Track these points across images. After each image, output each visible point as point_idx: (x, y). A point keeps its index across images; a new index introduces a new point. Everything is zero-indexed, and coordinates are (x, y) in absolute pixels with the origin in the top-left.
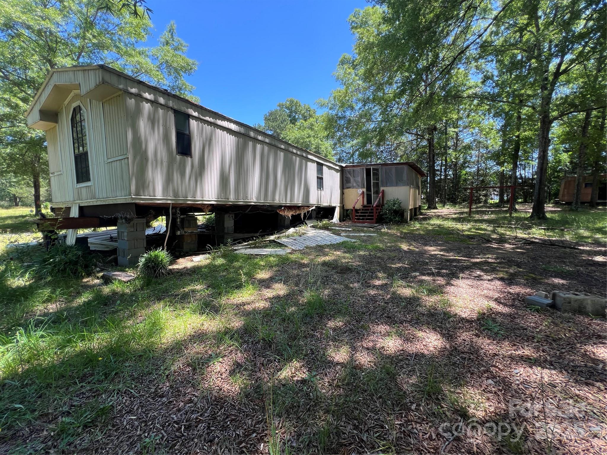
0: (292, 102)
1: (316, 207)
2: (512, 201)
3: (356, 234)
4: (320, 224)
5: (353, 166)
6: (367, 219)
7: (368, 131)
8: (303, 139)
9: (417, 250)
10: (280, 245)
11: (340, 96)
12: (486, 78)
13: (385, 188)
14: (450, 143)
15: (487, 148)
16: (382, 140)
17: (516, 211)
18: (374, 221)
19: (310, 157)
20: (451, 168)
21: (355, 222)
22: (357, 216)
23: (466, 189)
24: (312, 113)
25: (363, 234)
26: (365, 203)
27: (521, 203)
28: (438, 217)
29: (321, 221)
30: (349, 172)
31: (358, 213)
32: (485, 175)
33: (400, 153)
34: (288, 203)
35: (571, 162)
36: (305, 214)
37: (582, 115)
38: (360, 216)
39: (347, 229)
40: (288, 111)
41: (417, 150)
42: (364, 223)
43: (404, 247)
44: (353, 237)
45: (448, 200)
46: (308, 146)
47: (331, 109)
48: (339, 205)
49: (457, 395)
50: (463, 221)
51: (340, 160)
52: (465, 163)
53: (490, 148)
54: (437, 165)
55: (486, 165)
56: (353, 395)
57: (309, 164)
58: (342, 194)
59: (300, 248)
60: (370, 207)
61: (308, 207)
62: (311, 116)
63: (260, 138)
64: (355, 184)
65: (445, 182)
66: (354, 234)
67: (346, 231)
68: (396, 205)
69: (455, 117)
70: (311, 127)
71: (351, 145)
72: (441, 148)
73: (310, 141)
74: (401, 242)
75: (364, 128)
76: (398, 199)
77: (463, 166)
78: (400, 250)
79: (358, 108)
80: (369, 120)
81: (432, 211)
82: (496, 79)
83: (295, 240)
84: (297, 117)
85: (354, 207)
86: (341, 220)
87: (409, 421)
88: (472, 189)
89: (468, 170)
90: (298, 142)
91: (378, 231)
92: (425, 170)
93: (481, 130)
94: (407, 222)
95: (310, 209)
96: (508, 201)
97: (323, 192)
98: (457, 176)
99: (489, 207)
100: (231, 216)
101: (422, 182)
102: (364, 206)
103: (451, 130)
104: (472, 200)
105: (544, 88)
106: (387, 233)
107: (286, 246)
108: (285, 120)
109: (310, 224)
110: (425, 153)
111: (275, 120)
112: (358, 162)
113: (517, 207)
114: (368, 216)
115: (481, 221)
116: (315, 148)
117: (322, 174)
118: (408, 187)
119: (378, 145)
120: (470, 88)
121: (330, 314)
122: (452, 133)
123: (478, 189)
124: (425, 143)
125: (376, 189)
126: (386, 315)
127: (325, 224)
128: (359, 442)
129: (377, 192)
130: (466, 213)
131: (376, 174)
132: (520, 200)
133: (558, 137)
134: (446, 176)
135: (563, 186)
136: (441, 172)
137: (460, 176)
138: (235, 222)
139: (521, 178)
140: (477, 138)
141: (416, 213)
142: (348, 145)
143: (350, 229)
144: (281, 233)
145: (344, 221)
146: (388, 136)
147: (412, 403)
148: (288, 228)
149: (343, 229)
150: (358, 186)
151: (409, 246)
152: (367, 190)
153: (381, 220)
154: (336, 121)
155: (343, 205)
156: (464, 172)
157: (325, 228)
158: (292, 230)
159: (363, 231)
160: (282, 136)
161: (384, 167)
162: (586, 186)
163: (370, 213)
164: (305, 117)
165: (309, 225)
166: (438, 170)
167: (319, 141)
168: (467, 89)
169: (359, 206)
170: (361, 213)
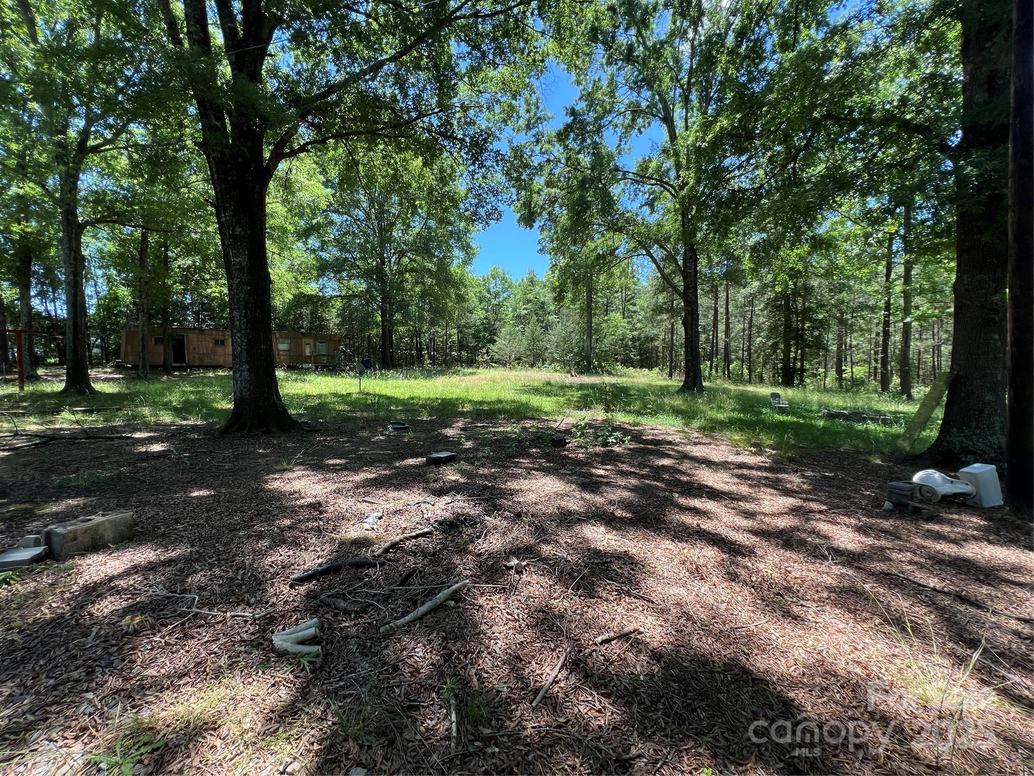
17: (38, 379)
113: (41, 372)
132: (51, 361)
135: (124, 339)
162: (156, 343)
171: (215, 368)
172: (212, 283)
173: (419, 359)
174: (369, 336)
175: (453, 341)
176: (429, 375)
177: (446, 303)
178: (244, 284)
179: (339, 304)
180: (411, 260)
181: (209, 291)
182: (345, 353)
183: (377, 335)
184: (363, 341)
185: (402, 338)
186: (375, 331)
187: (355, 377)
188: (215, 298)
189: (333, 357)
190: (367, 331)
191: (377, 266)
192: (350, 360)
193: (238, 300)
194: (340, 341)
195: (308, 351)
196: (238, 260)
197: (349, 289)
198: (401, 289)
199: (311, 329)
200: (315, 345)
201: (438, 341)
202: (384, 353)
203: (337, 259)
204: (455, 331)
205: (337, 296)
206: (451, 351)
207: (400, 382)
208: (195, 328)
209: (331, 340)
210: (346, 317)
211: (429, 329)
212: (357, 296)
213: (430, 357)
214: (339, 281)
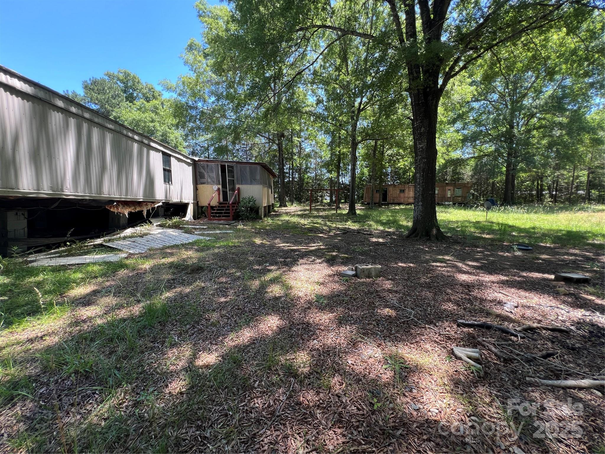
0: (127, 75)
1: (163, 203)
2: (338, 202)
3: (211, 232)
4: (170, 222)
5: (207, 161)
6: (223, 216)
7: (223, 127)
8: (145, 122)
9: (269, 243)
10: (112, 249)
11: (190, 83)
12: (319, 102)
13: (240, 186)
14: (295, 150)
15: (321, 158)
16: (237, 138)
17: (340, 208)
18: (231, 218)
19: (153, 144)
20: (296, 172)
21: (211, 220)
22: (213, 213)
23: (308, 190)
24: (156, 94)
25: (218, 232)
26: (221, 200)
27: (343, 203)
28: (287, 213)
29: (170, 219)
30: (203, 167)
31: (215, 210)
32: (321, 180)
33: (255, 154)
34: (123, 197)
35: (369, 175)
36: (148, 211)
37: (373, 143)
38: (216, 213)
39: (202, 227)
40: (122, 85)
41: (269, 153)
42: (220, 220)
43: (258, 241)
44: (208, 235)
45: (296, 199)
46: (152, 132)
47: (180, 95)
48: (192, 202)
49: (292, 361)
50: (305, 218)
51: (193, 153)
52: (307, 168)
53: (323, 158)
54: (287, 168)
55: (321, 171)
56: (197, 397)
57: (152, 153)
58: (196, 189)
59: (140, 251)
60: (226, 204)
61: (153, 202)
62: (154, 97)
63: (73, 109)
64: (209, 180)
65: (293, 183)
66: (208, 232)
67: (201, 229)
68: (251, 203)
69: (298, 128)
70: (155, 110)
71: (204, 138)
72: (288, 153)
73: (154, 127)
74: (255, 237)
75: (218, 124)
76: (252, 197)
77: (306, 171)
78: (253, 244)
79: (212, 101)
80: (224, 116)
81: (283, 208)
82: (325, 104)
83: (134, 242)
84: (135, 95)
85: (209, 204)
86: (195, 217)
87: (252, 399)
88: (312, 191)
89: (309, 174)
90: (137, 125)
91: (233, 228)
92: (276, 172)
93: (317, 143)
94: (261, 219)
95: (156, 206)
96: (335, 202)
97: (171, 187)
98: (301, 179)
99: (324, 206)
100: (20, 213)
101: (274, 182)
102: (220, 203)
103: (295, 139)
104: (312, 200)
105: (352, 118)
106: (243, 229)
107: (120, 250)
108: (118, 96)
109: (156, 222)
110: (275, 156)
111: (101, 91)
112: (214, 158)
113: (341, 206)
114: (225, 213)
115: (318, 217)
116: (162, 136)
117: (170, 165)
118: (261, 186)
119: (234, 143)
120: (308, 106)
121: (175, 319)
122: (296, 142)
123: (317, 191)
124: (275, 147)
125: (231, 187)
126: (236, 307)
127: (175, 222)
128: (202, 441)
129: (233, 190)
130: (308, 210)
131: (231, 172)
132: (343, 201)
133: (362, 156)
134: (293, 178)
135: (365, 191)
136: (289, 174)
137: (304, 180)
138: (29, 222)
139: (343, 184)
140: (315, 149)
141: (269, 210)
142: (202, 139)
143: (205, 227)
144: (114, 235)
145: (198, 218)
146: (242, 136)
147: (255, 381)
148: (125, 228)
149: (198, 227)
150: (213, 182)
151: (262, 240)
152: (222, 187)
153: (237, 217)
154: (187, 111)
155: (198, 202)
156: (306, 176)
157: (175, 226)
158: (129, 231)
159: (219, 229)
160: (114, 114)
161: (239, 165)
162: (376, 192)
163: (226, 210)
164: (147, 98)
165: (155, 224)
166: (287, 173)
167: (167, 128)
168: (305, 106)
169: (214, 203)
170: (217, 210)
171: (399, 204)
172: (401, 160)
173: (540, 198)
174: (493, 183)
175: (581, 182)
176: (551, 210)
177: (577, 149)
178: (423, 158)
179: (472, 163)
180: (540, 119)
181: (399, 165)
182: (473, 195)
183: (501, 181)
184: (488, 185)
185: (523, 182)
186: (499, 178)
187: (483, 210)
188: (401, 168)
189: (465, 198)
190: (493, 179)
191: (506, 131)
192: (477, 199)
193: (420, 168)
194: (471, 187)
195: (449, 194)
196: (421, 146)
197: (481, 151)
198: (527, 143)
199: (451, 180)
200: (454, 190)
201: (562, 183)
202: (506, 194)
203: (474, 133)
204: (586, 172)
205: (472, 158)
206: (577, 190)
207: (520, 216)
208: (391, 185)
209: (465, 186)
210: (476, 170)
211: (553, 173)
212: (486, 155)
213: (551, 196)
214: (474, 147)
